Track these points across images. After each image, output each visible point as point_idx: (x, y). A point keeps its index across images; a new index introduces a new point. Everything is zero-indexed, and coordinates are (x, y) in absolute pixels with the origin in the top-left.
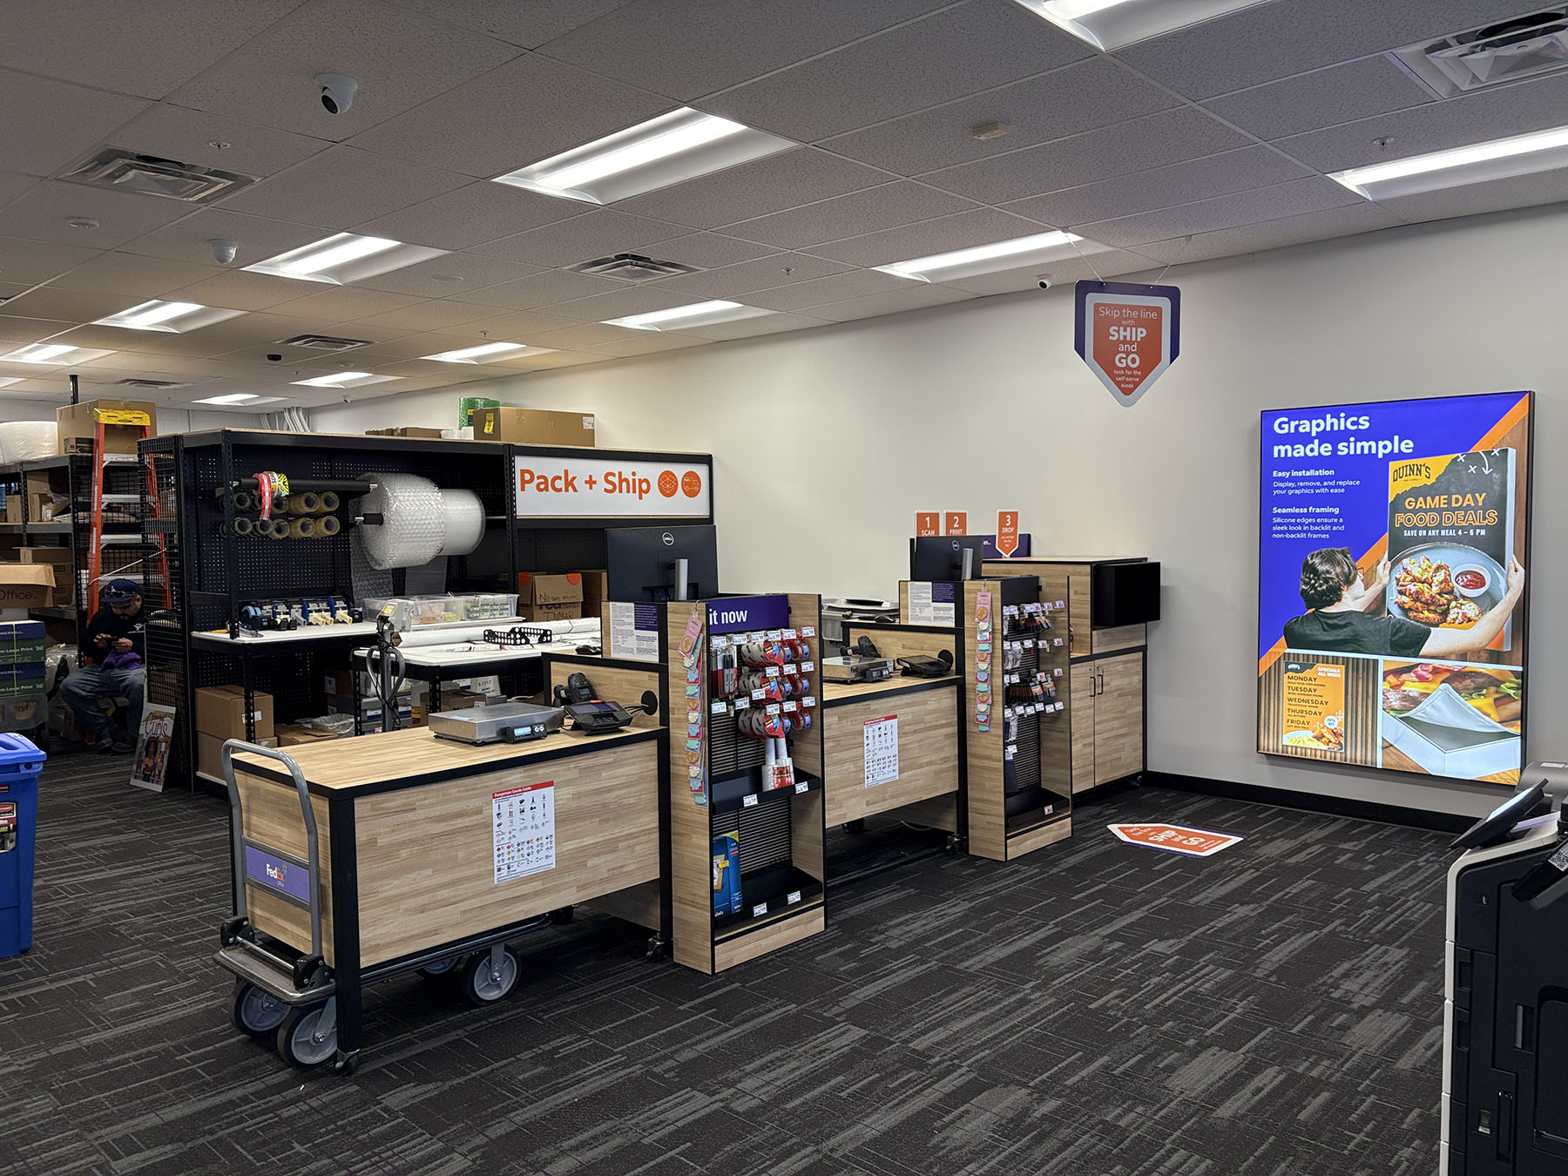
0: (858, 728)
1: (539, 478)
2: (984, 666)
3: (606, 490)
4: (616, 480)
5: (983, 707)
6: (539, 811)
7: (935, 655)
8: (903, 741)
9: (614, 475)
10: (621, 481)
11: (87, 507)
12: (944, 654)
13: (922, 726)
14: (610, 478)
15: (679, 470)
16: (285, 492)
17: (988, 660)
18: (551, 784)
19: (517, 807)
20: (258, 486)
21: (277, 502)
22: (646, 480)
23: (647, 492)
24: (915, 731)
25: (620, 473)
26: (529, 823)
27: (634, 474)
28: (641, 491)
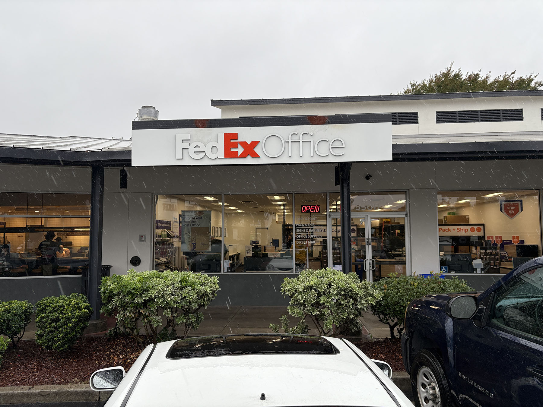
3: (458, 231)
4: (460, 229)
9: (459, 228)
10: (461, 230)
11: (381, 234)
14: (458, 229)
15: (476, 227)
16: (399, 232)
20: (396, 232)
21: (398, 234)
22: (467, 229)
23: (467, 231)
25: (461, 228)
27: (464, 228)
28: (466, 231)
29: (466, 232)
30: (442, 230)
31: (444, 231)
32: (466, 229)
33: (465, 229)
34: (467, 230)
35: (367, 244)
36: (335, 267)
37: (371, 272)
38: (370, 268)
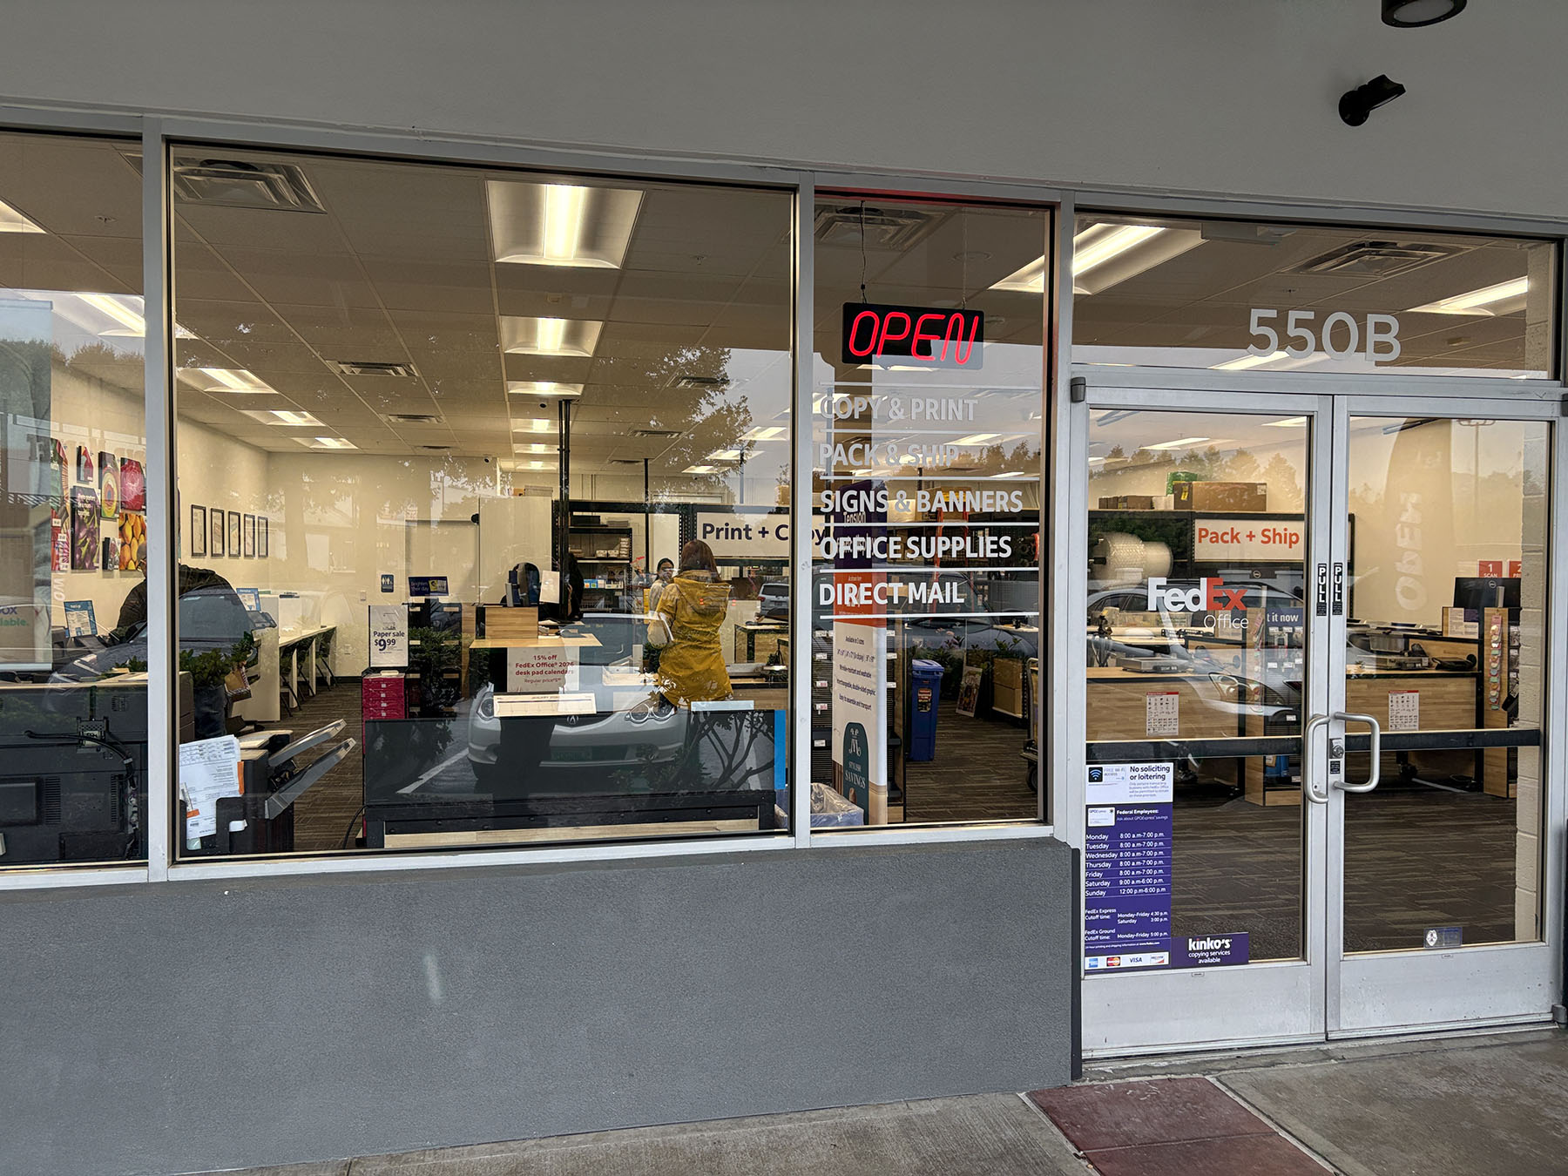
0: (1385, 694)
1: (1212, 534)
2: (1495, 665)
3: (1263, 542)
4: (1271, 534)
5: (1494, 693)
6: (1170, 706)
7: (1465, 658)
8: (1422, 708)
9: (1269, 531)
10: (1275, 535)
12: (1471, 657)
13: (1442, 701)
14: (1266, 533)
17: (1498, 661)
18: (1177, 693)
19: (1159, 702)
22: (1296, 534)
23: (1295, 543)
24: (1435, 703)
25: (1274, 530)
26: (1165, 710)
27: (1286, 530)
28: (1291, 542)
29: (1290, 547)
30: (1210, 536)
31: (1217, 541)
32: (1291, 535)
33: (1288, 532)
34: (1294, 538)
35: (1321, 610)
36: (1100, 779)
37: (1338, 805)
38: (1334, 778)
